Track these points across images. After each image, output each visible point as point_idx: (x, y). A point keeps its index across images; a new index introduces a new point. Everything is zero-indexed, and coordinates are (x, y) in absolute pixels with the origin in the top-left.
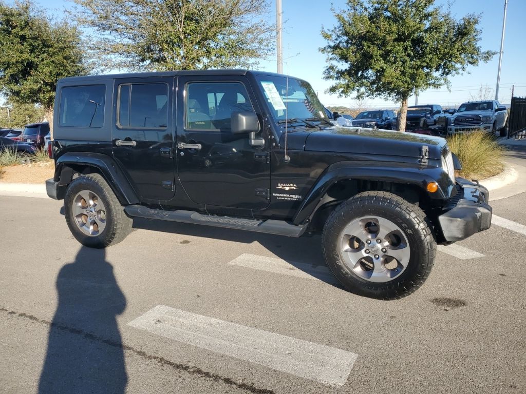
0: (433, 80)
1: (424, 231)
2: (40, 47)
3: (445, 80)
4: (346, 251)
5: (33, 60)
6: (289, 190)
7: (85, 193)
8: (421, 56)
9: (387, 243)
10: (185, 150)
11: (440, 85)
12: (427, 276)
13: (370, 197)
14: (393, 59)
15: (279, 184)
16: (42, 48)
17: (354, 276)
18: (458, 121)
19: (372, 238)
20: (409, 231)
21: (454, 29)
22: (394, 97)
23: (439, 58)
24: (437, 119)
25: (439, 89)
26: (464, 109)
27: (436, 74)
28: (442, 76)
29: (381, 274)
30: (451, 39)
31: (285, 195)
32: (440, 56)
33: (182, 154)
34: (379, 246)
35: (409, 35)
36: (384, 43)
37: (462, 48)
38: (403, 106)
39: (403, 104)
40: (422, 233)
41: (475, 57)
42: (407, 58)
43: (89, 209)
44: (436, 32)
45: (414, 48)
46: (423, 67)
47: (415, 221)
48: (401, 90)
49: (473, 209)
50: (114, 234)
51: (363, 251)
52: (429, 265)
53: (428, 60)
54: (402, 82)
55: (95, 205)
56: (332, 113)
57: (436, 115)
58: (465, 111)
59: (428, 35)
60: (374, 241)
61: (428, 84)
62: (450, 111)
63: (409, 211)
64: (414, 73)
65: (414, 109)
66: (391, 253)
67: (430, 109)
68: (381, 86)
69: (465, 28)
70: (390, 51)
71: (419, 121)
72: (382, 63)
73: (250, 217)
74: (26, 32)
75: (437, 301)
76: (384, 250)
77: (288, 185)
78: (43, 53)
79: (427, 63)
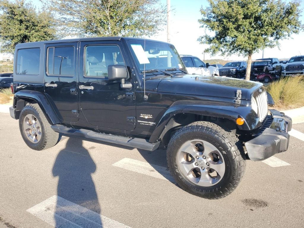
0: (269, 43)
1: (234, 152)
2: (31, 26)
3: (277, 42)
4: (182, 163)
5: (27, 34)
6: (148, 119)
7: (29, 116)
8: (261, 27)
9: (210, 159)
10: (84, 90)
11: (273, 46)
12: (237, 185)
13: (198, 126)
14: (242, 30)
15: (141, 114)
16: (32, 27)
17: (187, 181)
18: (288, 68)
19: (200, 155)
20: (224, 152)
21: (283, 9)
22: (243, 54)
23: (272, 29)
24: (275, 67)
25: (273, 48)
26: (293, 60)
27: (271, 39)
28: (275, 40)
29: (206, 181)
30: (281, 16)
31: (145, 122)
32: (274, 27)
33: (82, 92)
34: (205, 161)
35: (252, 14)
36: (237, 20)
37: (289, 22)
38: (249, 59)
39: (249, 58)
40: (233, 154)
41: (297, 27)
42: (251, 29)
43: (32, 125)
44: (270, 12)
45: (256, 23)
46: (262, 35)
47: (229, 145)
48: (248, 49)
49: (273, 136)
50: (46, 142)
51: (194, 163)
52: (238, 177)
53: (265, 30)
54: (249, 44)
55: (36, 123)
56: (205, 64)
57: (274, 64)
58: (294, 61)
59: (265, 14)
60: (201, 157)
61: (265, 45)
62: (283, 62)
63: (224, 138)
64: (256, 38)
65: (260, 61)
66: (212, 166)
67: (270, 61)
68: (235, 47)
69: (291, 9)
70: (241, 25)
71: (263, 68)
72: (236, 33)
73: (124, 135)
74: (23, 18)
75: (246, 201)
76: (208, 164)
77: (147, 115)
78: (33, 30)
79: (265, 32)
